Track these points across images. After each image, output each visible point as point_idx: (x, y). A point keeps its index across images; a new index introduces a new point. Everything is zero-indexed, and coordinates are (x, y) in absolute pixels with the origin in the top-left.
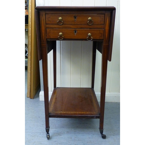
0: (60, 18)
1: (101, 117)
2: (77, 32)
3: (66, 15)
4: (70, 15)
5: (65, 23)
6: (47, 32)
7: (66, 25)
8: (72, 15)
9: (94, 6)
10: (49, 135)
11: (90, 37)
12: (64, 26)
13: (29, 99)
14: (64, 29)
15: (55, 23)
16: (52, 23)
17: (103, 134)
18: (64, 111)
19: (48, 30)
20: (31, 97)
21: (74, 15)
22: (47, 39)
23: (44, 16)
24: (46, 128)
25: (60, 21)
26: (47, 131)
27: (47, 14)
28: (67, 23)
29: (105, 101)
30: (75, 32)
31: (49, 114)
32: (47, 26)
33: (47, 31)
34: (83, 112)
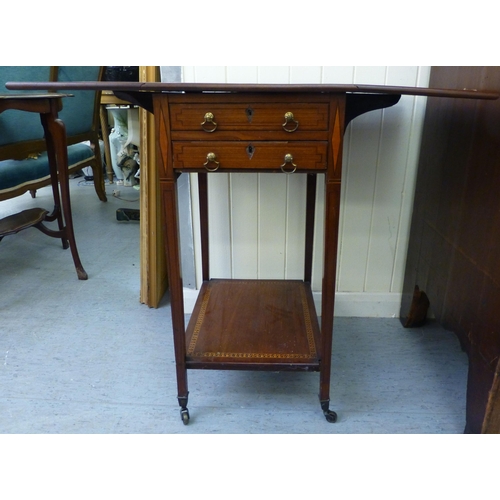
0: (209, 115)
1: (323, 367)
2: (254, 150)
3: (223, 106)
4: (234, 106)
5: (222, 127)
6: (175, 151)
7: (227, 134)
8: (240, 106)
9: (318, 83)
10: (187, 414)
11: (289, 163)
12: (219, 134)
13: (146, 307)
14: (218, 143)
15: (196, 128)
16: (187, 128)
17: (329, 412)
18: (227, 351)
19: (177, 147)
20: (150, 304)
21: (247, 106)
22: (174, 169)
23: (166, 110)
24: (179, 395)
25: (209, 123)
26: (183, 403)
27: (172, 103)
28: (227, 127)
29: (335, 314)
30: (250, 151)
31: (186, 359)
32: (175, 134)
33: (175, 148)
34: (277, 353)
